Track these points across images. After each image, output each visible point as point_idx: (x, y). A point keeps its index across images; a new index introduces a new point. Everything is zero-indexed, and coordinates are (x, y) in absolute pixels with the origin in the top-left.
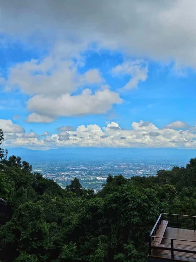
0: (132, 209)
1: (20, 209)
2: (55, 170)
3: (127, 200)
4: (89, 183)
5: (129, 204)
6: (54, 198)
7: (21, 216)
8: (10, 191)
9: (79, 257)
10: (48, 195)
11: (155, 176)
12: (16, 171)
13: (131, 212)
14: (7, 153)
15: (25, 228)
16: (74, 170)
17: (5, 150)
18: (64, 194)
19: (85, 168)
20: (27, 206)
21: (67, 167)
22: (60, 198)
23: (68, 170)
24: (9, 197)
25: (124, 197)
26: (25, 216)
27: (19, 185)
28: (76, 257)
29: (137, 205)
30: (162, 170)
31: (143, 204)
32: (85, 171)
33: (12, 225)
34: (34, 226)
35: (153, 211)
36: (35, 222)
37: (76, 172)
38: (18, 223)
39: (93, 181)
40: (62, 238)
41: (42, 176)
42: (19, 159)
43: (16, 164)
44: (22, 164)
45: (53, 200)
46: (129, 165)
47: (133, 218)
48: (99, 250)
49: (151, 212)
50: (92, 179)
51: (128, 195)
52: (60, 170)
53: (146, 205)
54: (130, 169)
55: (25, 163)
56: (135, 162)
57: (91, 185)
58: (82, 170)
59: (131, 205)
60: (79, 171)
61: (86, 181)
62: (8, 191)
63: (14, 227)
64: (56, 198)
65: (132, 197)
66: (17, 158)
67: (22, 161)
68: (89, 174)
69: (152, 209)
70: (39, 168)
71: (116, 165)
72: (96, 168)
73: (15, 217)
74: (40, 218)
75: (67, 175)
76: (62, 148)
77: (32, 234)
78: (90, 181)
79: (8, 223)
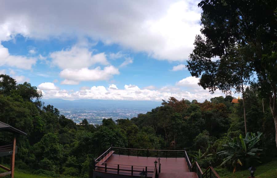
0: (106, 141)
1: (45, 136)
2: (78, 112)
3: (104, 136)
4: (98, 120)
5: (105, 138)
6: (70, 130)
7: (45, 140)
8: (43, 125)
9: (77, 164)
10: (66, 128)
11: (136, 117)
12: (48, 114)
13: (106, 143)
14: (44, 104)
15: (47, 147)
16: (89, 113)
17: (43, 102)
18: (77, 127)
19: (96, 112)
20: (48, 135)
21: (85, 111)
22: (74, 130)
23: (85, 112)
24: (42, 128)
25: (103, 134)
26: (48, 140)
27: (49, 122)
28: (76, 163)
29: (110, 138)
30: (141, 114)
31: (113, 138)
32: (96, 113)
33: (41, 144)
34: (52, 146)
35: (119, 142)
36: (53, 144)
37: (90, 114)
38: (44, 143)
39: (100, 119)
40: (69, 153)
41: (65, 117)
42: (52, 107)
43: (51, 110)
44: (54, 109)
45: (69, 131)
46: (122, 110)
47: (107, 146)
48: (87, 161)
49: (117, 143)
50: (100, 118)
51: (105, 133)
52: (81, 112)
53: (115, 139)
54: (123, 113)
55: (56, 109)
56: (125, 109)
57: (99, 122)
58: (94, 113)
59: (106, 139)
60: (92, 113)
61: (96, 119)
62: (42, 125)
63: (41, 145)
64: (71, 130)
65: (107, 134)
66: (51, 106)
67: (54, 108)
68: (98, 115)
69: (118, 141)
70: (69, 110)
71: (114, 110)
72: (102, 112)
73: (43, 140)
74: (55, 142)
75: (85, 115)
76: (82, 100)
77: (51, 150)
78: (99, 119)
79: (39, 143)
